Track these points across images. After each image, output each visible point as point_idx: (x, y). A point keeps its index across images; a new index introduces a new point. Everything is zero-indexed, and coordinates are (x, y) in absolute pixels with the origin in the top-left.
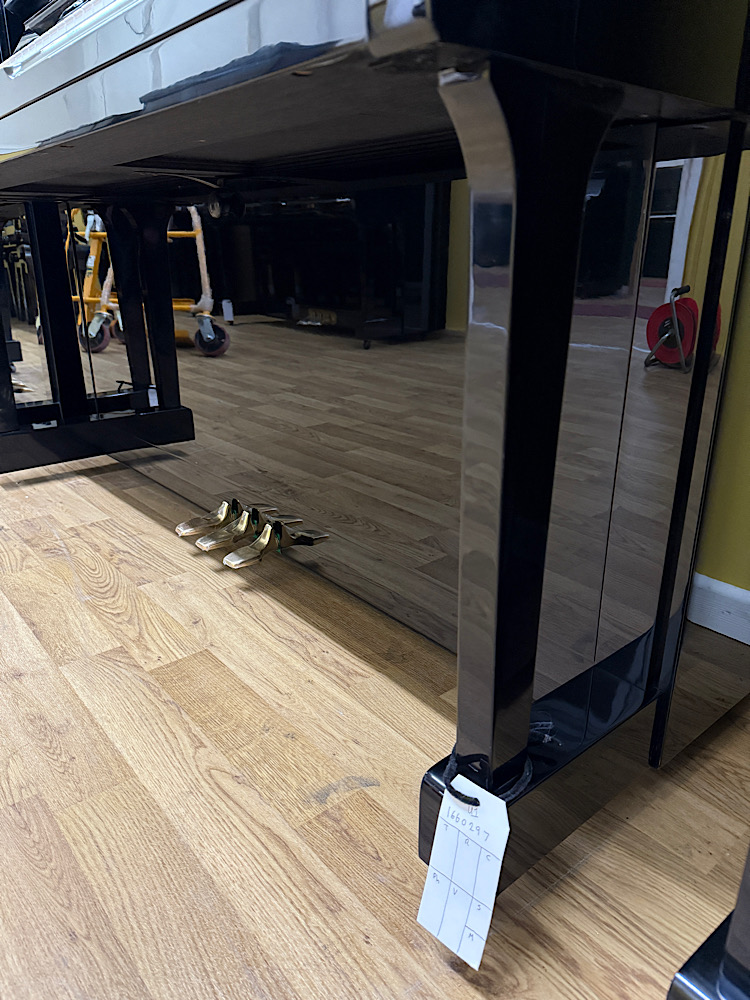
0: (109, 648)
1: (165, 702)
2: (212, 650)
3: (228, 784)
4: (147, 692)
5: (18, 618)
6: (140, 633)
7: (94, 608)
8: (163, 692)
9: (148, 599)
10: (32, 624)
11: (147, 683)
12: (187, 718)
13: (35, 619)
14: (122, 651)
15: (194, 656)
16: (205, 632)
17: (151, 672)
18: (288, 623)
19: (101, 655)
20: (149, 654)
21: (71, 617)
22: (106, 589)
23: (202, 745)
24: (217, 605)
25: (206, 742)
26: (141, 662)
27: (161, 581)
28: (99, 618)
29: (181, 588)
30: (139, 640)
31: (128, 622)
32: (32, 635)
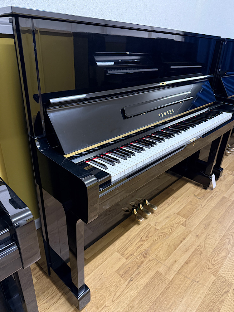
0: (183, 226)
1: (192, 215)
2: (176, 213)
3: (203, 206)
4: (191, 218)
5: (181, 245)
6: (176, 224)
7: (170, 234)
8: (190, 216)
9: (163, 226)
10: (181, 242)
11: (189, 219)
12: (194, 212)
13: (180, 242)
14: (183, 225)
15: (179, 215)
16: (171, 215)
17: (186, 219)
18: (163, 206)
19: (185, 227)
20: (181, 221)
21: (175, 237)
22: (162, 235)
23: (198, 209)
24: (161, 216)
25: (197, 209)
26: (184, 221)
27: (155, 226)
28: (174, 231)
29: (156, 223)
30: (178, 223)
31: (173, 226)
32: (185, 239)
